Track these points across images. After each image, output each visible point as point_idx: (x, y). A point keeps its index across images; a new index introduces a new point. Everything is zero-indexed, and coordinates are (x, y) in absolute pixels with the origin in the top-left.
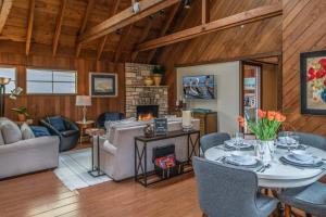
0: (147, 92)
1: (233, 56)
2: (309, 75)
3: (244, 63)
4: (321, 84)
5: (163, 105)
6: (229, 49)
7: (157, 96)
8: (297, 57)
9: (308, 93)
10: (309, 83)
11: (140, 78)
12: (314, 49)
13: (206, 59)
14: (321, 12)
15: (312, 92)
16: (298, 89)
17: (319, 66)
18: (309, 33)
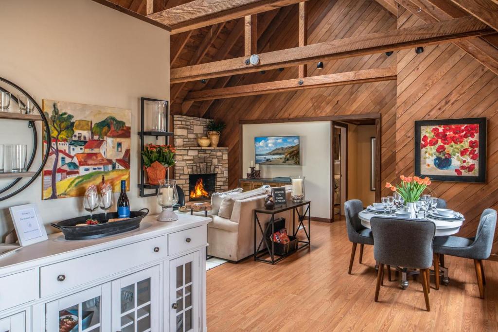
0: (203, 155)
1: (324, 114)
2: (423, 143)
3: (334, 123)
4: (434, 151)
5: (222, 173)
6: (317, 107)
7: (215, 161)
8: (411, 124)
9: (422, 159)
10: (423, 150)
11: (192, 136)
12: (427, 118)
13: (286, 115)
14: (433, 84)
15: (425, 158)
16: (412, 155)
17: (432, 134)
18: (423, 102)
